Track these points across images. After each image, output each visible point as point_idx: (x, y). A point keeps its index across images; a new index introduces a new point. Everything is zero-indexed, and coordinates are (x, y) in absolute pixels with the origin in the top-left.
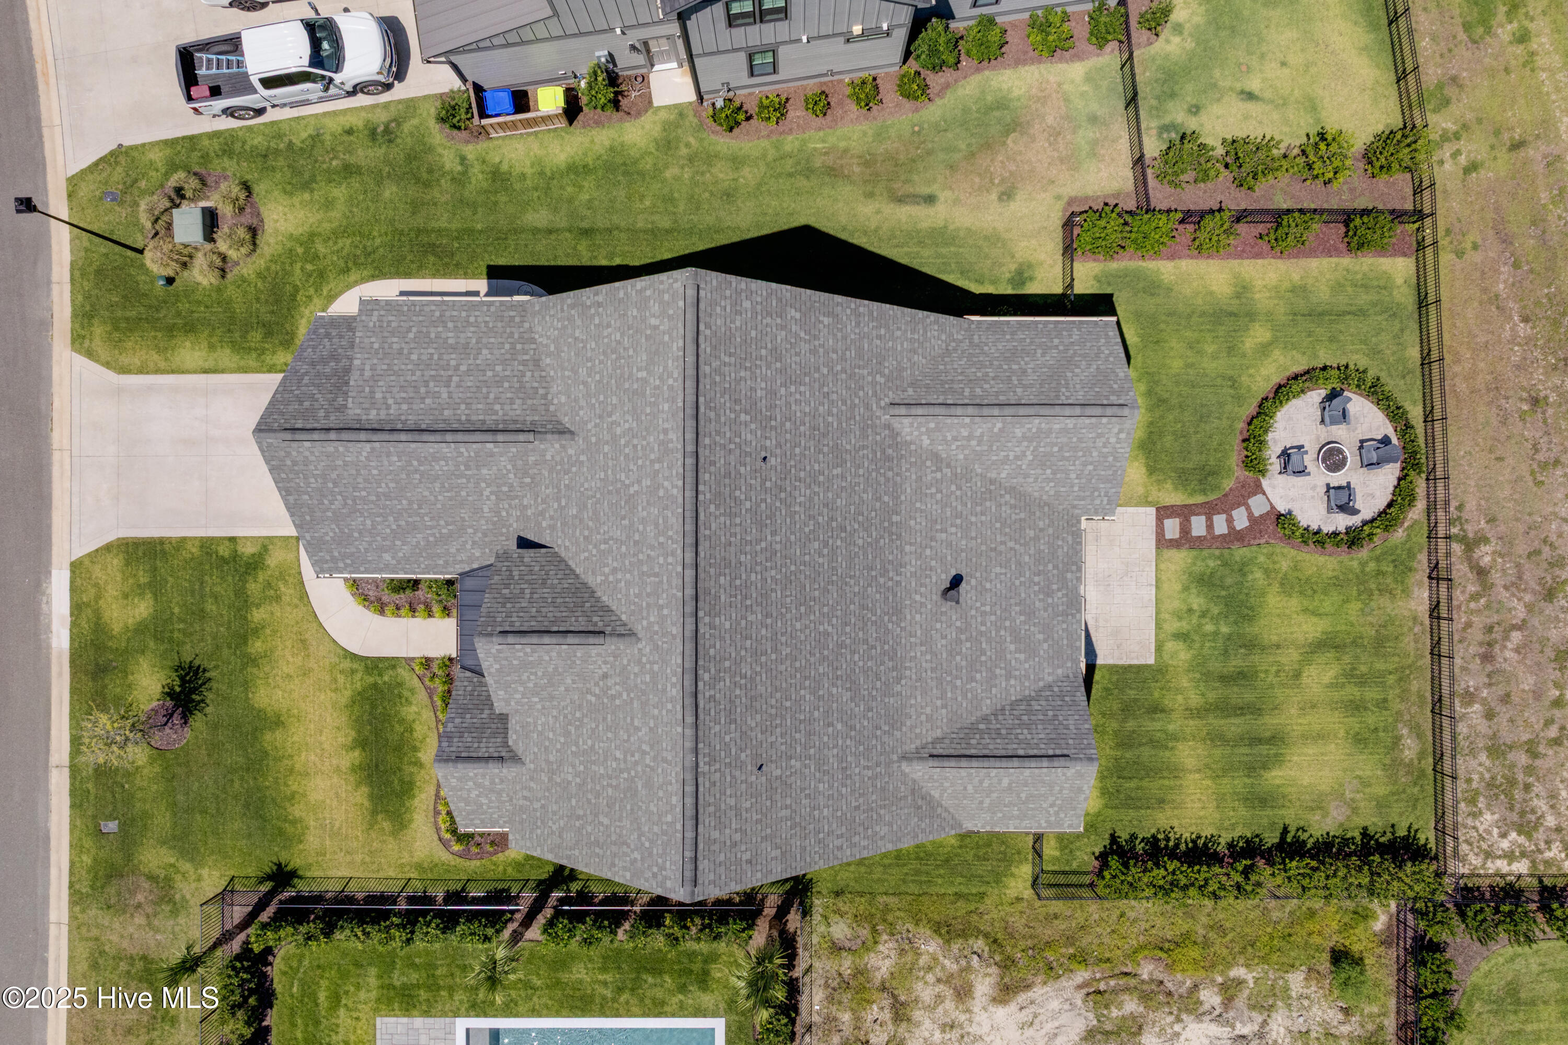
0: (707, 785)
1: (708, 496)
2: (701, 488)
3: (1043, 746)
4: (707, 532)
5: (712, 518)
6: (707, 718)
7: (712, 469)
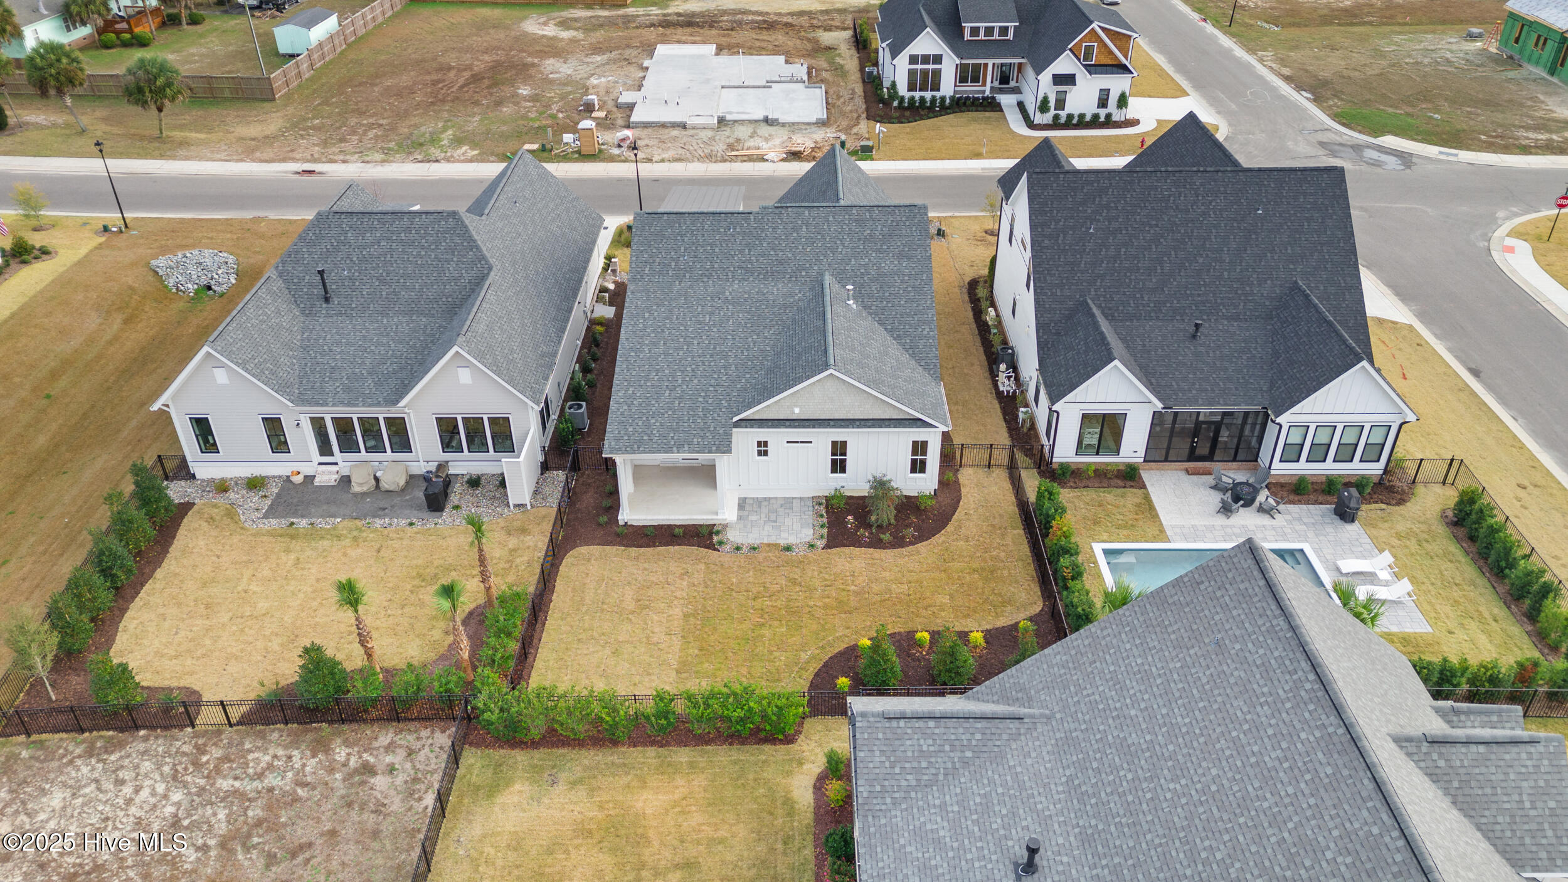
0: (1269, 613)
1: (1387, 839)
2: (1401, 843)
3: (909, 731)
4: (1370, 804)
5: (1370, 820)
6: (1291, 656)
7: (1395, 869)
